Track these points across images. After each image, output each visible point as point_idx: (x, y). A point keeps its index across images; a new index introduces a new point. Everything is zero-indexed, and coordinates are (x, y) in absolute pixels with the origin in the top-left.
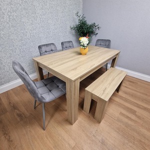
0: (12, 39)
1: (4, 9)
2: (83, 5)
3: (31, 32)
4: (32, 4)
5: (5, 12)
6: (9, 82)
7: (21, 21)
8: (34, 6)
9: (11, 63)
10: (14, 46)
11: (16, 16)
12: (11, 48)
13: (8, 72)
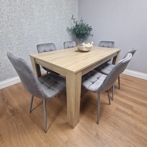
0: (10, 38)
1: (3, 10)
2: (78, 10)
3: (28, 32)
4: (30, 7)
5: (4, 12)
6: (5, 79)
7: (19, 21)
8: (32, 8)
9: (7, 61)
10: (11, 44)
11: (14, 16)
12: (8, 46)
13: (4, 69)
